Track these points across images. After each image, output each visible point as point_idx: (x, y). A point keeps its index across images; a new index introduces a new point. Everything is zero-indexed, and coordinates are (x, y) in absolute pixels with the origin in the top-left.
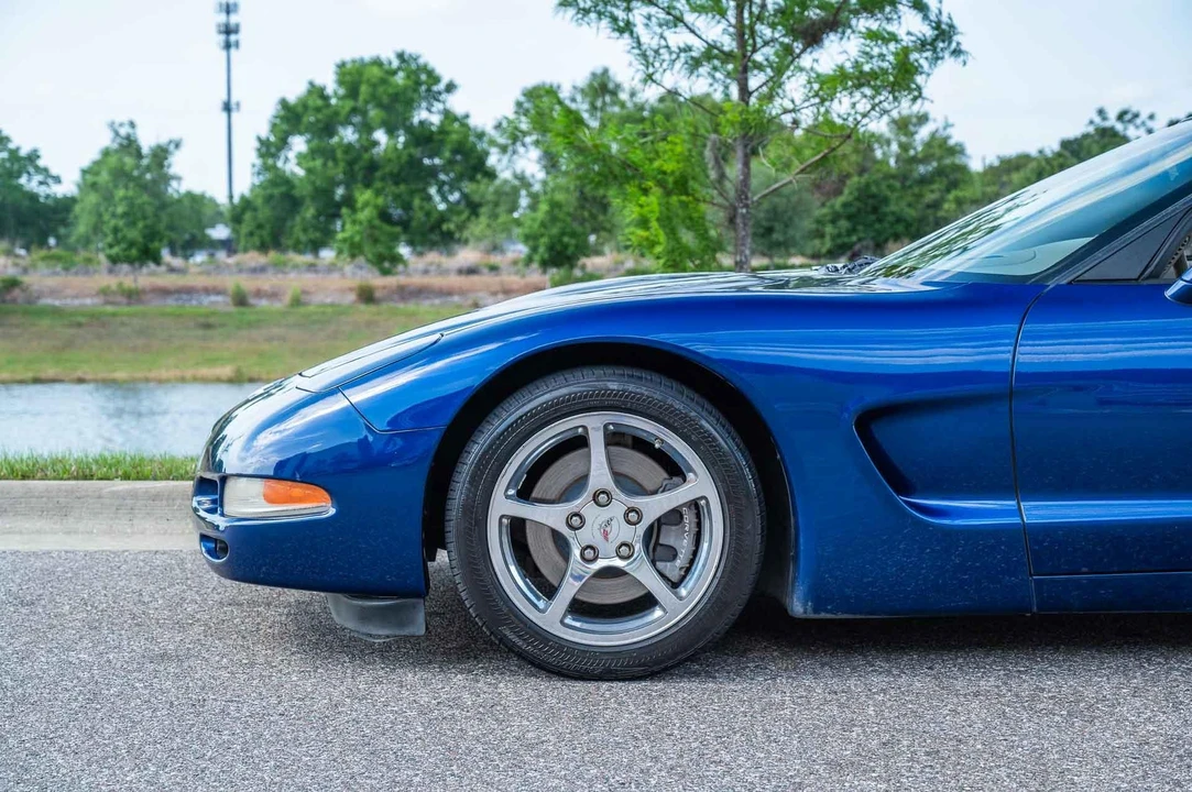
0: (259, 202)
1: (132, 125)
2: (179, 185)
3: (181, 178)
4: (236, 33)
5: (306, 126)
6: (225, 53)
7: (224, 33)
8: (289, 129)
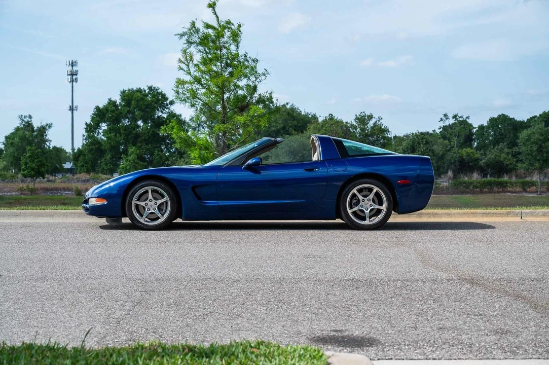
0: (86, 152)
1: (30, 117)
2: (50, 144)
3: (51, 141)
4: (76, 75)
5: (108, 119)
6: (71, 84)
7: (70, 75)
8: (100, 120)
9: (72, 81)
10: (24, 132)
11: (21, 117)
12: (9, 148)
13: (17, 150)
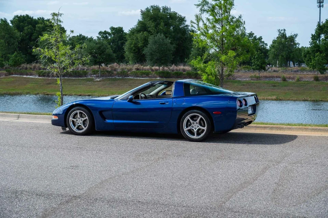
0: (311, 52)
1: (285, 30)
2: (299, 46)
3: (299, 44)
4: (323, 3)
5: (325, 31)
6: (319, 8)
7: (319, 3)
8: (320, 32)
9: (320, 7)
10: (281, 40)
11: (279, 30)
12: (272, 49)
13: (276, 50)
